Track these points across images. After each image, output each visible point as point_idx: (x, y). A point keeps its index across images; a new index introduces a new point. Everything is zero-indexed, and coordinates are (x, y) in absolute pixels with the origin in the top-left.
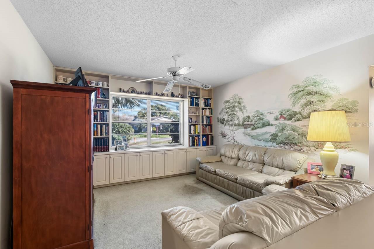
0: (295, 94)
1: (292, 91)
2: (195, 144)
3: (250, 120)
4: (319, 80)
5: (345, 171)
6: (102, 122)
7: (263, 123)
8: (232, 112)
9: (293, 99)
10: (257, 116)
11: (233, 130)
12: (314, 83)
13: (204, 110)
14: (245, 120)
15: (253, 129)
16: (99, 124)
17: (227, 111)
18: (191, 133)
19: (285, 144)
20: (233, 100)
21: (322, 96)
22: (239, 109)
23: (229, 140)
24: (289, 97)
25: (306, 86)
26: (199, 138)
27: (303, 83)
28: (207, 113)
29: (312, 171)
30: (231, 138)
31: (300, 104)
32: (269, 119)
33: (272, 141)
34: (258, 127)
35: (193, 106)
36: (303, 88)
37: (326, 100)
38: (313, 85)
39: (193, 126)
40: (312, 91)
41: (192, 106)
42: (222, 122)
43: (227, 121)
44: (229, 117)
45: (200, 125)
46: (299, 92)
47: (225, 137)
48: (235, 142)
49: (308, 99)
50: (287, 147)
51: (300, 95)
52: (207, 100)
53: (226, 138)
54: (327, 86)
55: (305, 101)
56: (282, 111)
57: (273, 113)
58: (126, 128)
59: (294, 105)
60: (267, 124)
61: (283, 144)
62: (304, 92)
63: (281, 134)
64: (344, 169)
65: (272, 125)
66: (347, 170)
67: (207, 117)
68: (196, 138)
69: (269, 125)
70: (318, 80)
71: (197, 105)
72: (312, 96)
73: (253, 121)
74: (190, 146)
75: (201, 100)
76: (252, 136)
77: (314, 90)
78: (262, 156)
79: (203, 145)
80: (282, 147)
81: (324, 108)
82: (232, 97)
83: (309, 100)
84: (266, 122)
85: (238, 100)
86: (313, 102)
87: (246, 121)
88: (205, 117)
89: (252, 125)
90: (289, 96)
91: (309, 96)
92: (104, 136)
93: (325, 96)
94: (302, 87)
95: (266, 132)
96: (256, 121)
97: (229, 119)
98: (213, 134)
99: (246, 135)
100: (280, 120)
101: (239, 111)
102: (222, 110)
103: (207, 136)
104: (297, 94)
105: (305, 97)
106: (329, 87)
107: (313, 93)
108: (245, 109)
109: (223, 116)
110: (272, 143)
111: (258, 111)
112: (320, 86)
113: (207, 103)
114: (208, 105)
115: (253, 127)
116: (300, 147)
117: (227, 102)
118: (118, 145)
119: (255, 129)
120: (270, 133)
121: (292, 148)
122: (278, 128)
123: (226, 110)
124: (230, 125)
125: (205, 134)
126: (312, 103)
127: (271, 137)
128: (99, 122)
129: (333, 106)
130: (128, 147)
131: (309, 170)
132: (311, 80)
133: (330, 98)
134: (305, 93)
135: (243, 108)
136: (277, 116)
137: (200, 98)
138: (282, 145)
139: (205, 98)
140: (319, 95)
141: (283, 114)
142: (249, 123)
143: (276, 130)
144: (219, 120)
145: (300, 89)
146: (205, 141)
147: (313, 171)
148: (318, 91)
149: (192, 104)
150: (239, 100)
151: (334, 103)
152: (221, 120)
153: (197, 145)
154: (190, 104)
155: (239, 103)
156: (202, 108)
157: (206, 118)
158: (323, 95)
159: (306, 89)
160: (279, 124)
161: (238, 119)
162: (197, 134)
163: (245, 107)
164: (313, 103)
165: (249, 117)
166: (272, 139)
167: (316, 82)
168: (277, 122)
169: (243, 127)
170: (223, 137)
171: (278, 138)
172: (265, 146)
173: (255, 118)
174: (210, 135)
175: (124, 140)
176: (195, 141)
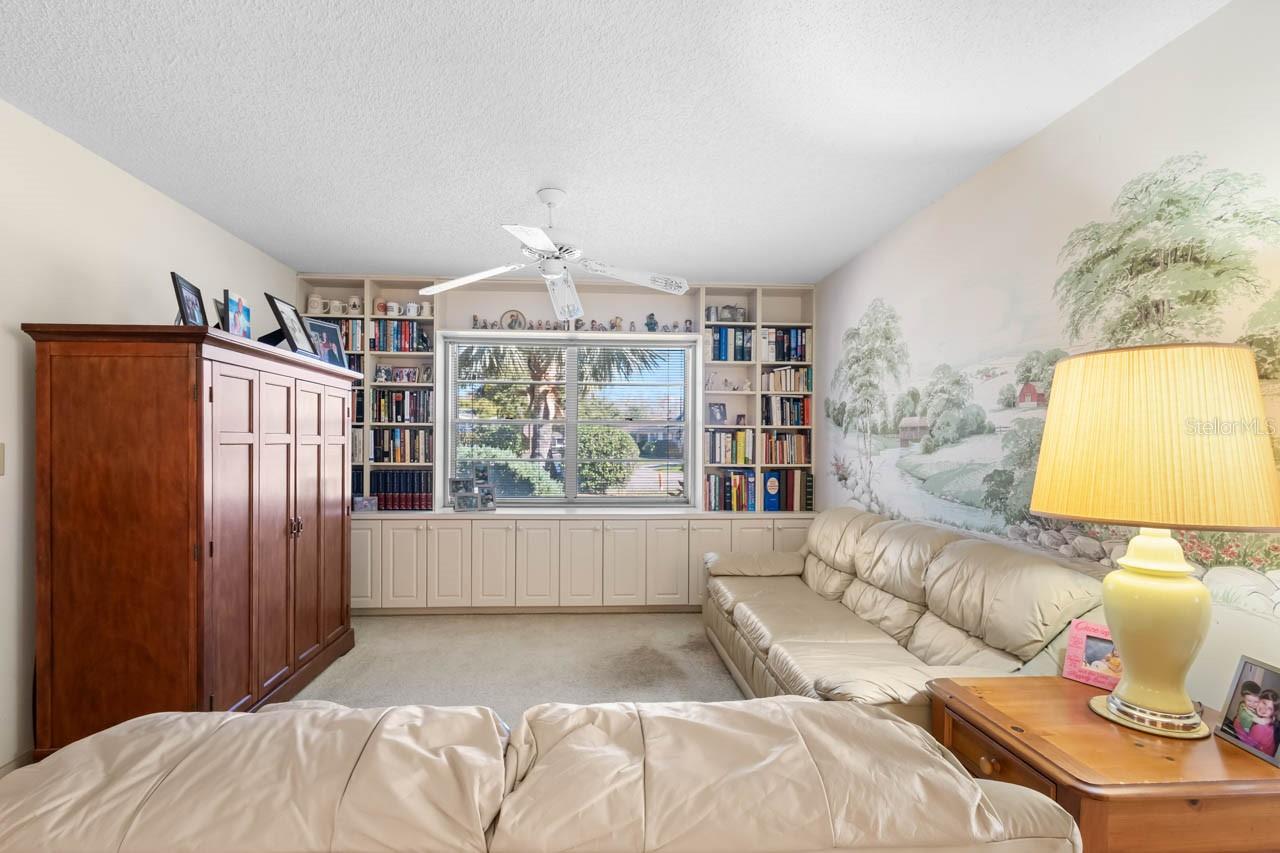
0: (1082, 272)
1: (1071, 259)
2: (734, 502)
3: (919, 409)
4: (1188, 185)
5: (1252, 699)
6: (415, 421)
7: (962, 420)
8: (867, 377)
9: (1072, 300)
10: (942, 391)
11: (867, 453)
12: (1165, 206)
13: (772, 374)
14: (904, 407)
15: (928, 450)
16: (406, 427)
17: (851, 372)
18: (718, 460)
19: (1038, 523)
20: (868, 327)
21: (1200, 270)
22: (885, 364)
23: (858, 490)
24: (1056, 293)
25: (1127, 224)
26: (751, 480)
27: (1116, 210)
28: (787, 383)
29: (1089, 668)
30: (862, 484)
31: (1100, 323)
32: (981, 404)
33: (991, 507)
34: (946, 441)
35: (726, 359)
36: (1116, 238)
37: (1220, 288)
38: (1159, 218)
39: (727, 433)
40: (1154, 246)
41: (720, 359)
42: (839, 417)
43: (852, 414)
44: (858, 396)
45: (754, 431)
46: (1098, 259)
47: (846, 479)
48: (872, 501)
49: (1137, 295)
50: (1044, 537)
51: (1101, 275)
52: (789, 334)
53: (850, 481)
54: (1231, 210)
55: (1122, 303)
56: (1029, 364)
57: (998, 372)
58: (611, 443)
59: (1077, 331)
60: (975, 427)
61: (1031, 524)
62: (1122, 256)
63: (1025, 475)
64: (1251, 688)
65: (992, 431)
66: (1264, 697)
67: (788, 399)
68: (736, 479)
69: (982, 429)
70: (1187, 182)
71: (743, 354)
72: (1156, 276)
73: (930, 412)
74: (710, 510)
75: (760, 337)
76: (924, 480)
77: (1163, 242)
78: (922, 571)
79: (768, 507)
80: (1026, 534)
81: (1209, 334)
82: (867, 315)
83: (1139, 297)
84: (970, 417)
85: (883, 324)
86: (1157, 306)
87: (906, 412)
88: (779, 398)
89: (923, 428)
90: (1059, 288)
91: (1141, 277)
92: (422, 463)
93: (1216, 268)
94: (1113, 235)
95: (971, 463)
96: (939, 415)
97: (858, 404)
98: (813, 465)
99: (908, 475)
100: (1021, 404)
101: (885, 373)
102: (838, 370)
103: (784, 475)
104: (1089, 271)
105: (1124, 283)
106: (1236, 215)
107: (1160, 259)
108: (902, 363)
109: (841, 394)
110: (989, 513)
111: (944, 369)
112: (1194, 214)
113: (789, 347)
114: (793, 352)
115: (928, 439)
116: (1097, 543)
117: (853, 335)
118: (460, 491)
119: (934, 450)
120: (985, 465)
121: (1067, 543)
122: (1012, 442)
123: (850, 368)
124: (860, 430)
125: (779, 465)
126: (1153, 310)
127: (985, 488)
128: (407, 423)
129: (1256, 319)
130: (492, 500)
131: (1074, 661)
132: (1153, 188)
133: (1242, 274)
134: (1124, 263)
135: (899, 357)
136: (1010, 388)
137: (754, 328)
138: (1025, 526)
139: (778, 328)
140: (1190, 263)
141: (1032, 376)
142: (916, 421)
143: (1007, 452)
144: (831, 409)
145: (1104, 246)
146: (773, 491)
147: (1091, 673)
148: (1183, 244)
149: (719, 352)
150: (887, 324)
151: (1261, 300)
152: (835, 409)
153: (740, 508)
154: (710, 355)
155: (888, 339)
156: (763, 366)
157: (782, 403)
158: (1208, 263)
159: (1129, 240)
160: (1017, 427)
161: (882, 405)
162: (741, 463)
163: (903, 354)
164: (1158, 311)
165: (914, 396)
166: (992, 495)
167: (1176, 198)
168: (1012, 414)
169: (896, 441)
170: (840, 480)
171: (1012, 493)
172: (967, 528)
173: (935, 401)
174: (797, 468)
175: (481, 478)
176: (734, 491)
